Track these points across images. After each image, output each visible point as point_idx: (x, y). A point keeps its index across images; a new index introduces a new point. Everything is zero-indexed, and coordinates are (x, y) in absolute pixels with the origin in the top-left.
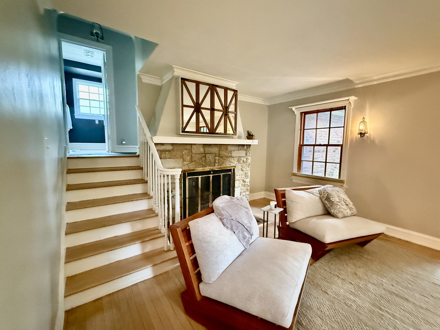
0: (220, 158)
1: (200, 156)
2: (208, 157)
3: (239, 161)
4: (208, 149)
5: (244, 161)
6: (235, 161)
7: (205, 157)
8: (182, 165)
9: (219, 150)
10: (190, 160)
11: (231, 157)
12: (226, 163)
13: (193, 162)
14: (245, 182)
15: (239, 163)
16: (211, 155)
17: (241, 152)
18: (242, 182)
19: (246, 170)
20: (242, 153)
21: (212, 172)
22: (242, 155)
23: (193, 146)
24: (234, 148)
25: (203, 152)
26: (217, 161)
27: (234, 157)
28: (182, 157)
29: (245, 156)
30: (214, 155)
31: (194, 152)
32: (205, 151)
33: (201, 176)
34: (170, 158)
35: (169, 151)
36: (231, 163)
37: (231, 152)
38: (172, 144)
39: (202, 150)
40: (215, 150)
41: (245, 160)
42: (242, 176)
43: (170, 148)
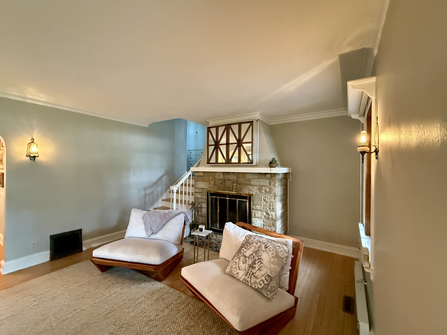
0: (237, 185)
1: (221, 182)
2: (227, 183)
3: (260, 190)
4: (227, 177)
5: (266, 191)
6: (255, 189)
7: (225, 182)
8: (208, 187)
9: (237, 178)
10: (214, 184)
11: (250, 185)
12: (244, 190)
13: (216, 185)
14: (269, 215)
15: (261, 193)
16: (229, 181)
17: (261, 181)
18: (265, 214)
19: (269, 201)
20: (265, 182)
21: (227, 196)
22: (263, 184)
23: (216, 173)
24: (254, 176)
25: (223, 179)
26: (234, 187)
27: (254, 185)
28: (209, 181)
29: (268, 185)
30: (232, 181)
31: (216, 178)
32: (224, 178)
33: (219, 197)
34: (202, 181)
35: (201, 176)
36: (250, 190)
37: (249, 180)
38: (203, 172)
39: (222, 176)
40: (234, 178)
41: (268, 190)
42: (265, 207)
43: (202, 174)
